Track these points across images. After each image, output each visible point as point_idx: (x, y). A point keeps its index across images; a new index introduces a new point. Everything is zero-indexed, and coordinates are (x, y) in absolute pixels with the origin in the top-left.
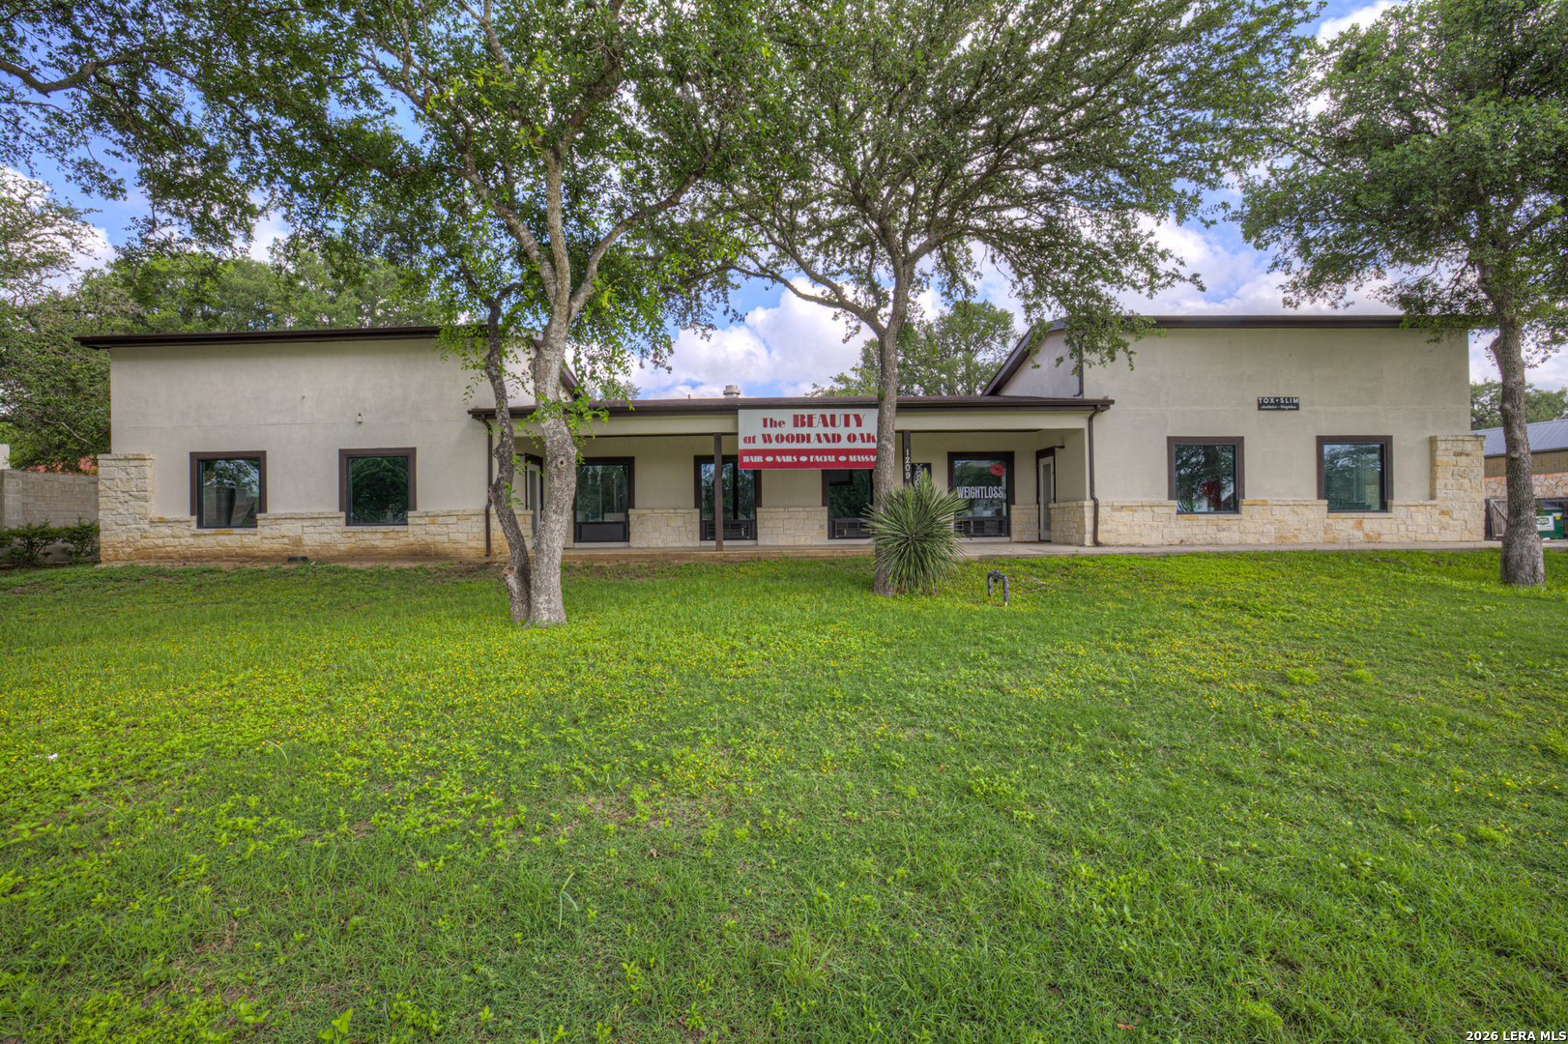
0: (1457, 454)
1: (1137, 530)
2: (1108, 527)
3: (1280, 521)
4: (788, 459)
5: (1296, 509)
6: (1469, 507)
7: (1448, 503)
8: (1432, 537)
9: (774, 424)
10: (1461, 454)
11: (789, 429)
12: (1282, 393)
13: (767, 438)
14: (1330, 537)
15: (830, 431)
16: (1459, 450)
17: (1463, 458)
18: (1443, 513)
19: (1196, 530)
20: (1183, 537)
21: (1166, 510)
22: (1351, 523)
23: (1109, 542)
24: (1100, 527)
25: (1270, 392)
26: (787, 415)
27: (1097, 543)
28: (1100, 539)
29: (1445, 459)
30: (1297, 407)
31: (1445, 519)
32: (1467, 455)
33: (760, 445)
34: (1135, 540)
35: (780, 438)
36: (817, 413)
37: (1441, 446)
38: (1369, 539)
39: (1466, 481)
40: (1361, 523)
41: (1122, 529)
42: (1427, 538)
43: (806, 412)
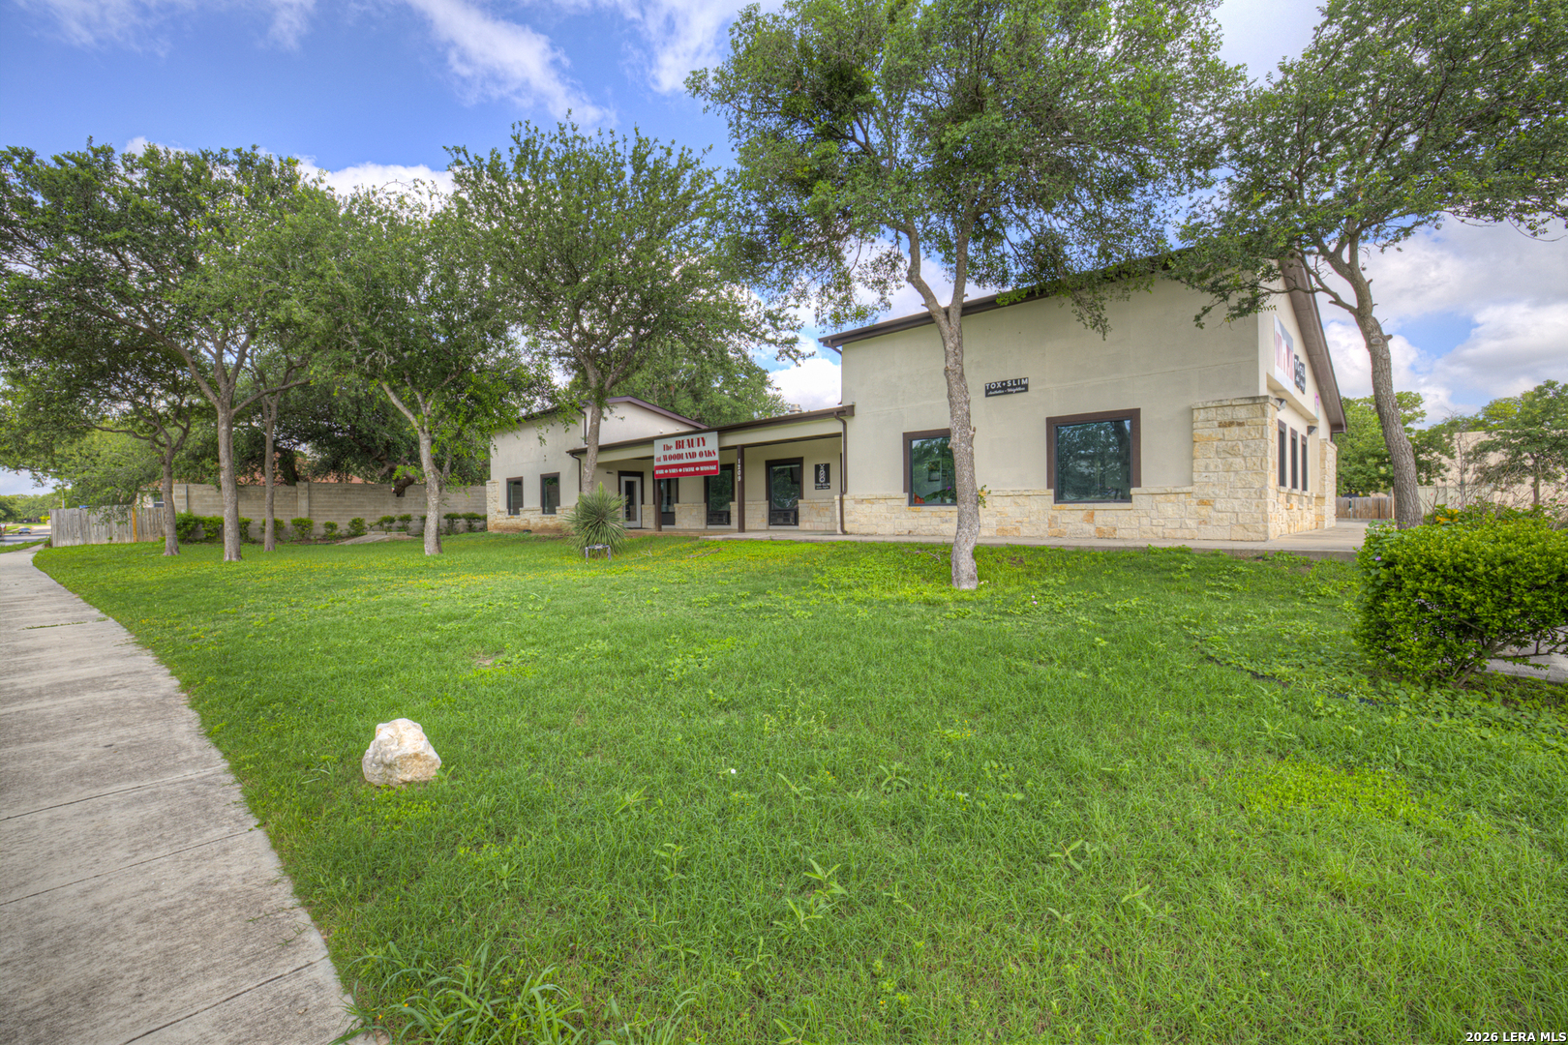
0: (1222, 425)
1: (874, 521)
2: (851, 518)
3: (1000, 513)
4: (687, 470)
5: (1018, 500)
6: (1240, 494)
7: (1209, 490)
8: (1187, 534)
9: (669, 448)
10: (1231, 424)
11: (674, 451)
12: (1009, 375)
13: (665, 458)
14: (1055, 531)
15: (691, 450)
16: (1227, 419)
17: (1235, 429)
18: (1202, 503)
19: (922, 521)
20: (911, 528)
21: (897, 502)
22: (1081, 515)
23: (855, 531)
24: (846, 518)
25: (996, 377)
26: (672, 442)
27: (845, 533)
28: (847, 528)
29: (1206, 432)
30: (1026, 388)
31: (1204, 511)
32: (1240, 424)
33: (663, 463)
34: (872, 529)
35: (671, 457)
36: (685, 438)
37: (1199, 415)
38: (1101, 534)
39: (1239, 460)
40: (1092, 515)
41: (863, 520)
42: (1179, 534)
43: (680, 439)
